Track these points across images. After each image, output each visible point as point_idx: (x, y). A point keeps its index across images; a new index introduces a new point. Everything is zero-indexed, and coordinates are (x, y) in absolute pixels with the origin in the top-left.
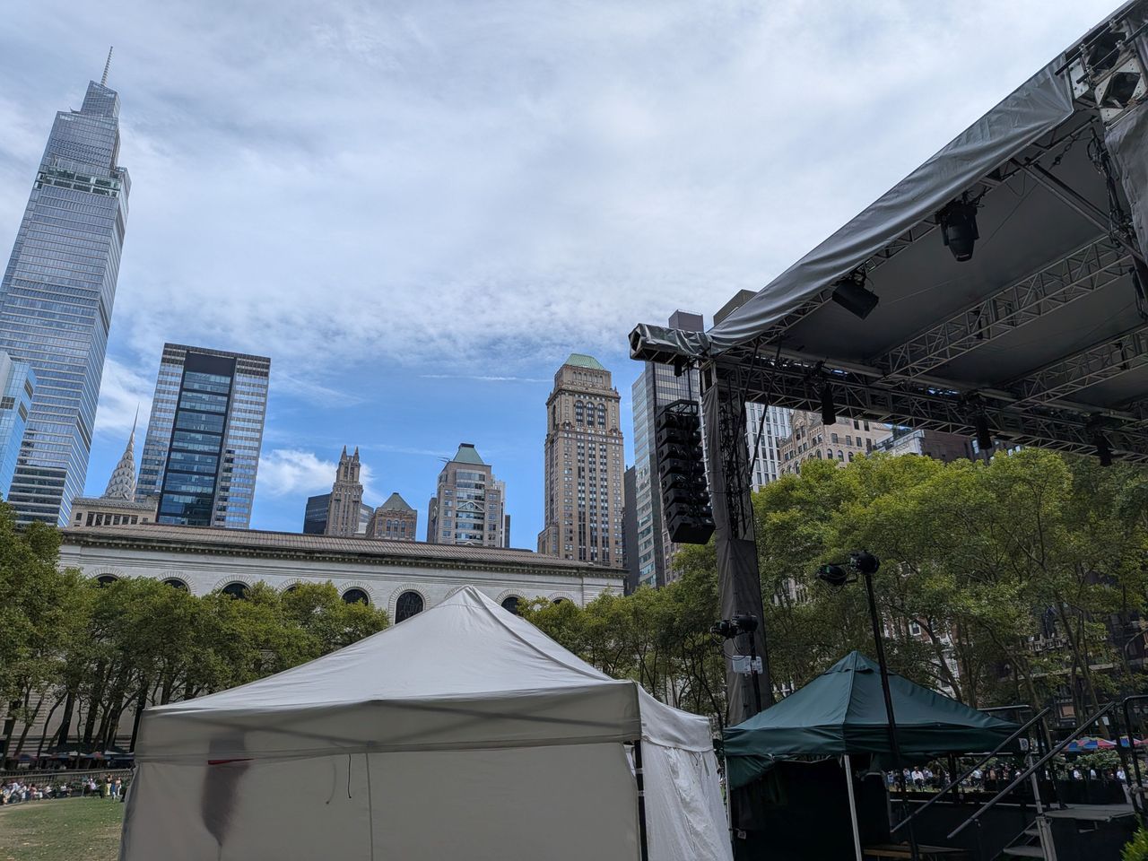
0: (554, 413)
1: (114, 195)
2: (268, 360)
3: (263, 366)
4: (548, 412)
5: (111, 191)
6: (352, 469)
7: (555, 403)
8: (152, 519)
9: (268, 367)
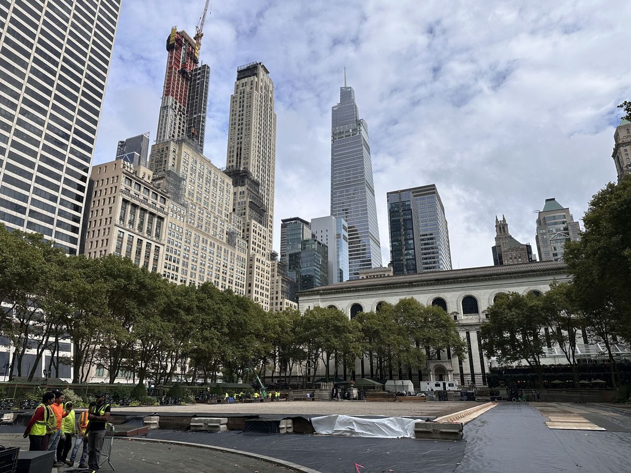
0: (619, 161)
1: (360, 133)
2: (434, 185)
3: (432, 189)
4: (615, 162)
5: (358, 132)
6: (504, 228)
7: (618, 154)
8: (391, 274)
9: (435, 189)
